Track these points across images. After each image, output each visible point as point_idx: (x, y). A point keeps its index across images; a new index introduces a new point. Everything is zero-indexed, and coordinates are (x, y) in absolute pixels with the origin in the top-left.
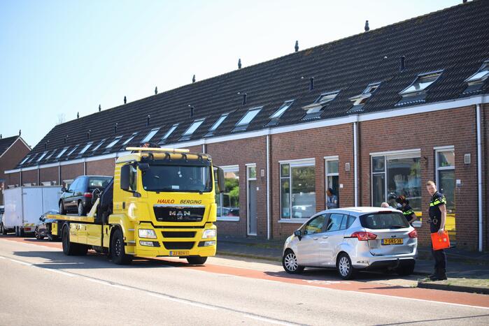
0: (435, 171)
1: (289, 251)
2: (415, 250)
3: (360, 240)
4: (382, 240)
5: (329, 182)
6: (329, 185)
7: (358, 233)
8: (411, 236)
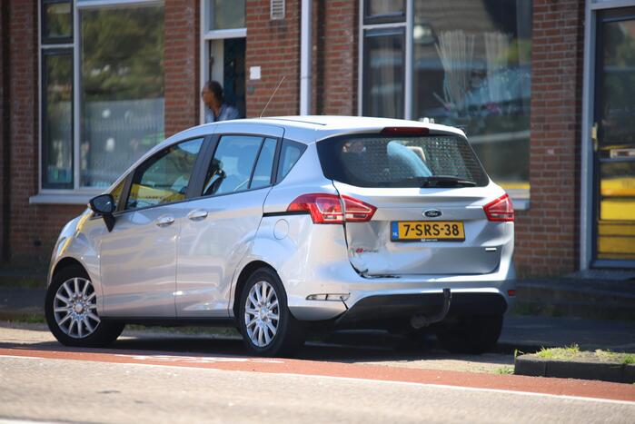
0: (582, 16)
1: (72, 268)
2: (505, 264)
3: (320, 220)
4: (394, 225)
5: (212, 62)
6: (211, 71)
7: (312, 198)
8: (493, 214)
